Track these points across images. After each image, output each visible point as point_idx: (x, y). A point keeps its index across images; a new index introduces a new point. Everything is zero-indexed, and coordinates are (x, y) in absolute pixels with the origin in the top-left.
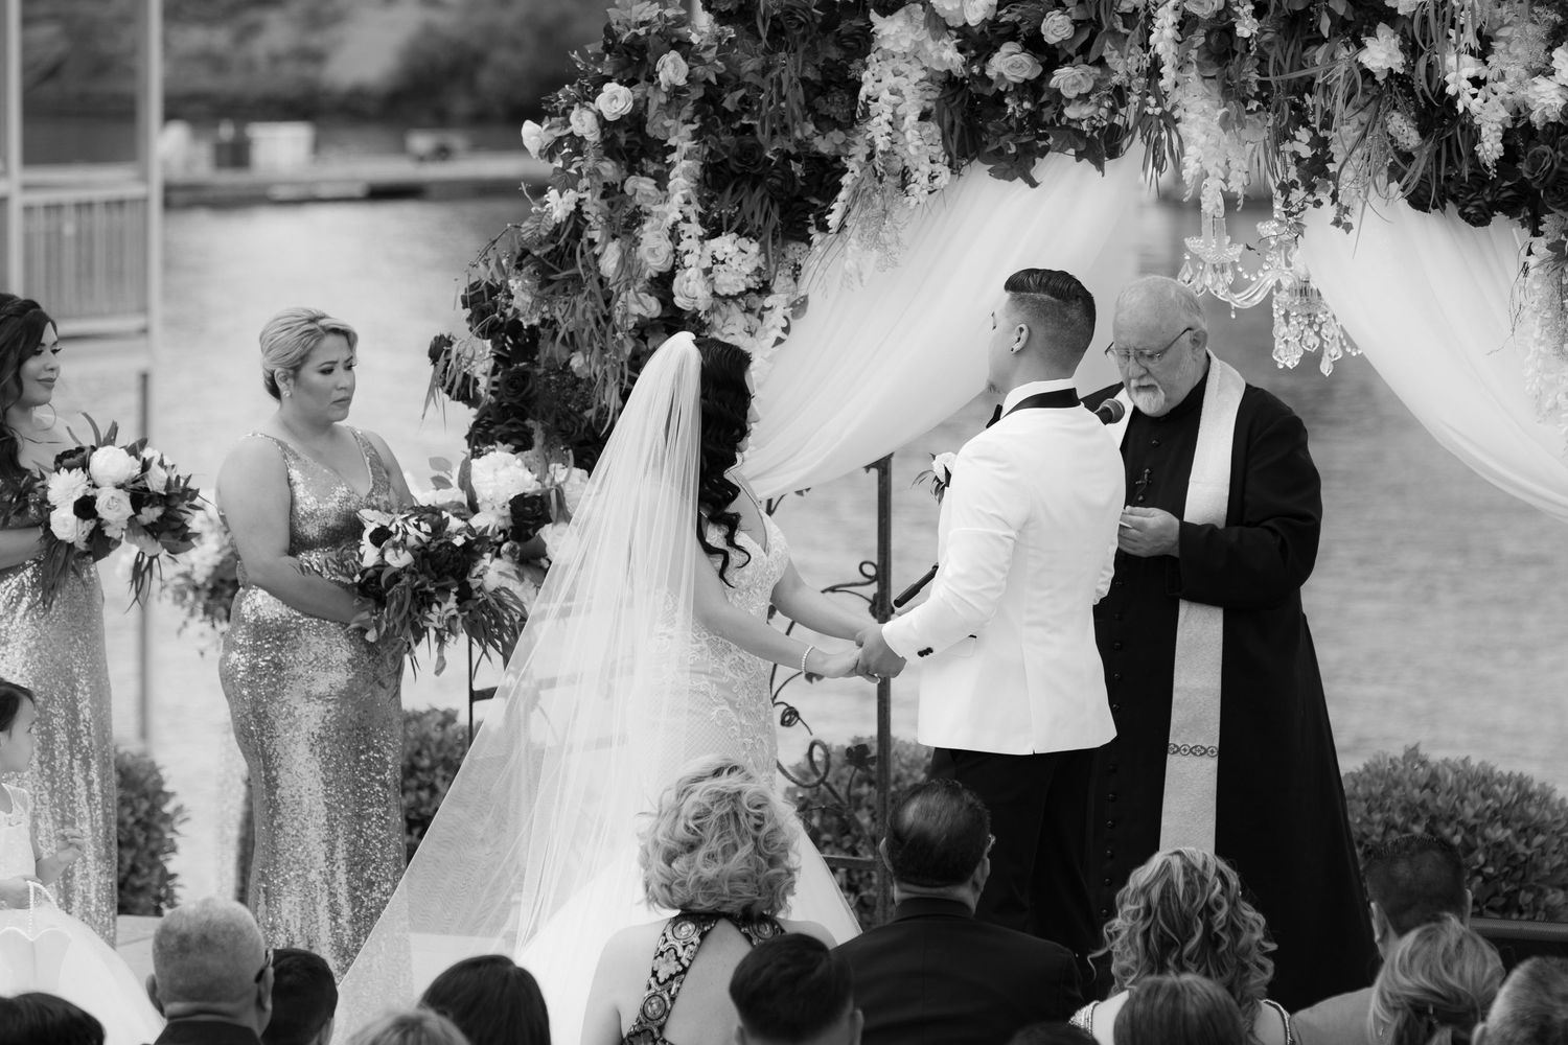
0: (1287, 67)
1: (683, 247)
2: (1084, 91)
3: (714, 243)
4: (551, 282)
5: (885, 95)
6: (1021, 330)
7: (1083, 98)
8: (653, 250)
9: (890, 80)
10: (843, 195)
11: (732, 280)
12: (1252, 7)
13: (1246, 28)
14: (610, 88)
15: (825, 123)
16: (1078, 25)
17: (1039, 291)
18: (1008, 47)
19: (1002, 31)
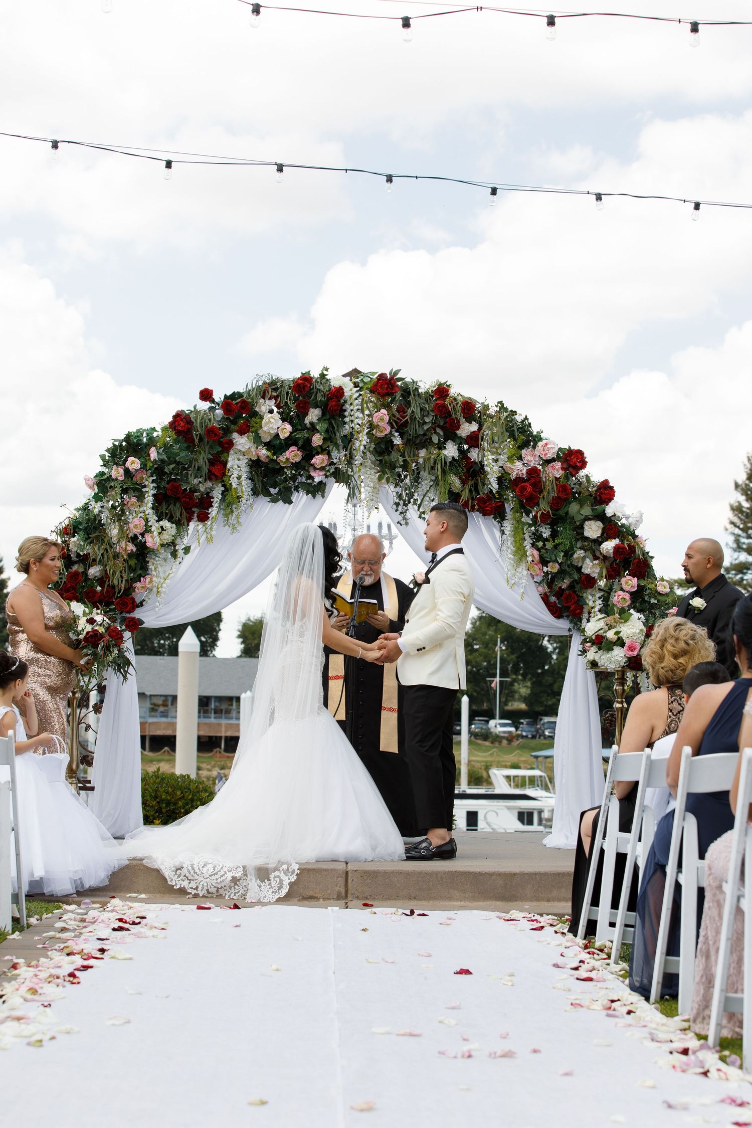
0: (412, 456)
1: (150, 524)
2: (324, 465)
3: (161, 523)
4: (90, 538)
5: (236, 467)
6: (444, 523)
7: (322, 469)
8: (135, 524)
9: (238, 462)
10: (215, 505)
11: (167, 537)
12: (398, 434)
13: (397, 441)
14: (131, 459)
15: (211, 476)
16: (324, 439)
17: (449, 509)
18: (293, 448)
19: (290, 442)
